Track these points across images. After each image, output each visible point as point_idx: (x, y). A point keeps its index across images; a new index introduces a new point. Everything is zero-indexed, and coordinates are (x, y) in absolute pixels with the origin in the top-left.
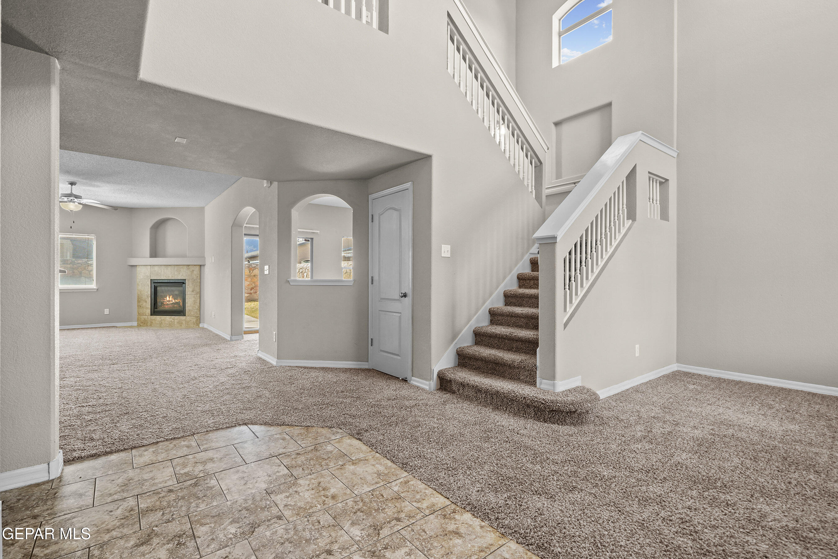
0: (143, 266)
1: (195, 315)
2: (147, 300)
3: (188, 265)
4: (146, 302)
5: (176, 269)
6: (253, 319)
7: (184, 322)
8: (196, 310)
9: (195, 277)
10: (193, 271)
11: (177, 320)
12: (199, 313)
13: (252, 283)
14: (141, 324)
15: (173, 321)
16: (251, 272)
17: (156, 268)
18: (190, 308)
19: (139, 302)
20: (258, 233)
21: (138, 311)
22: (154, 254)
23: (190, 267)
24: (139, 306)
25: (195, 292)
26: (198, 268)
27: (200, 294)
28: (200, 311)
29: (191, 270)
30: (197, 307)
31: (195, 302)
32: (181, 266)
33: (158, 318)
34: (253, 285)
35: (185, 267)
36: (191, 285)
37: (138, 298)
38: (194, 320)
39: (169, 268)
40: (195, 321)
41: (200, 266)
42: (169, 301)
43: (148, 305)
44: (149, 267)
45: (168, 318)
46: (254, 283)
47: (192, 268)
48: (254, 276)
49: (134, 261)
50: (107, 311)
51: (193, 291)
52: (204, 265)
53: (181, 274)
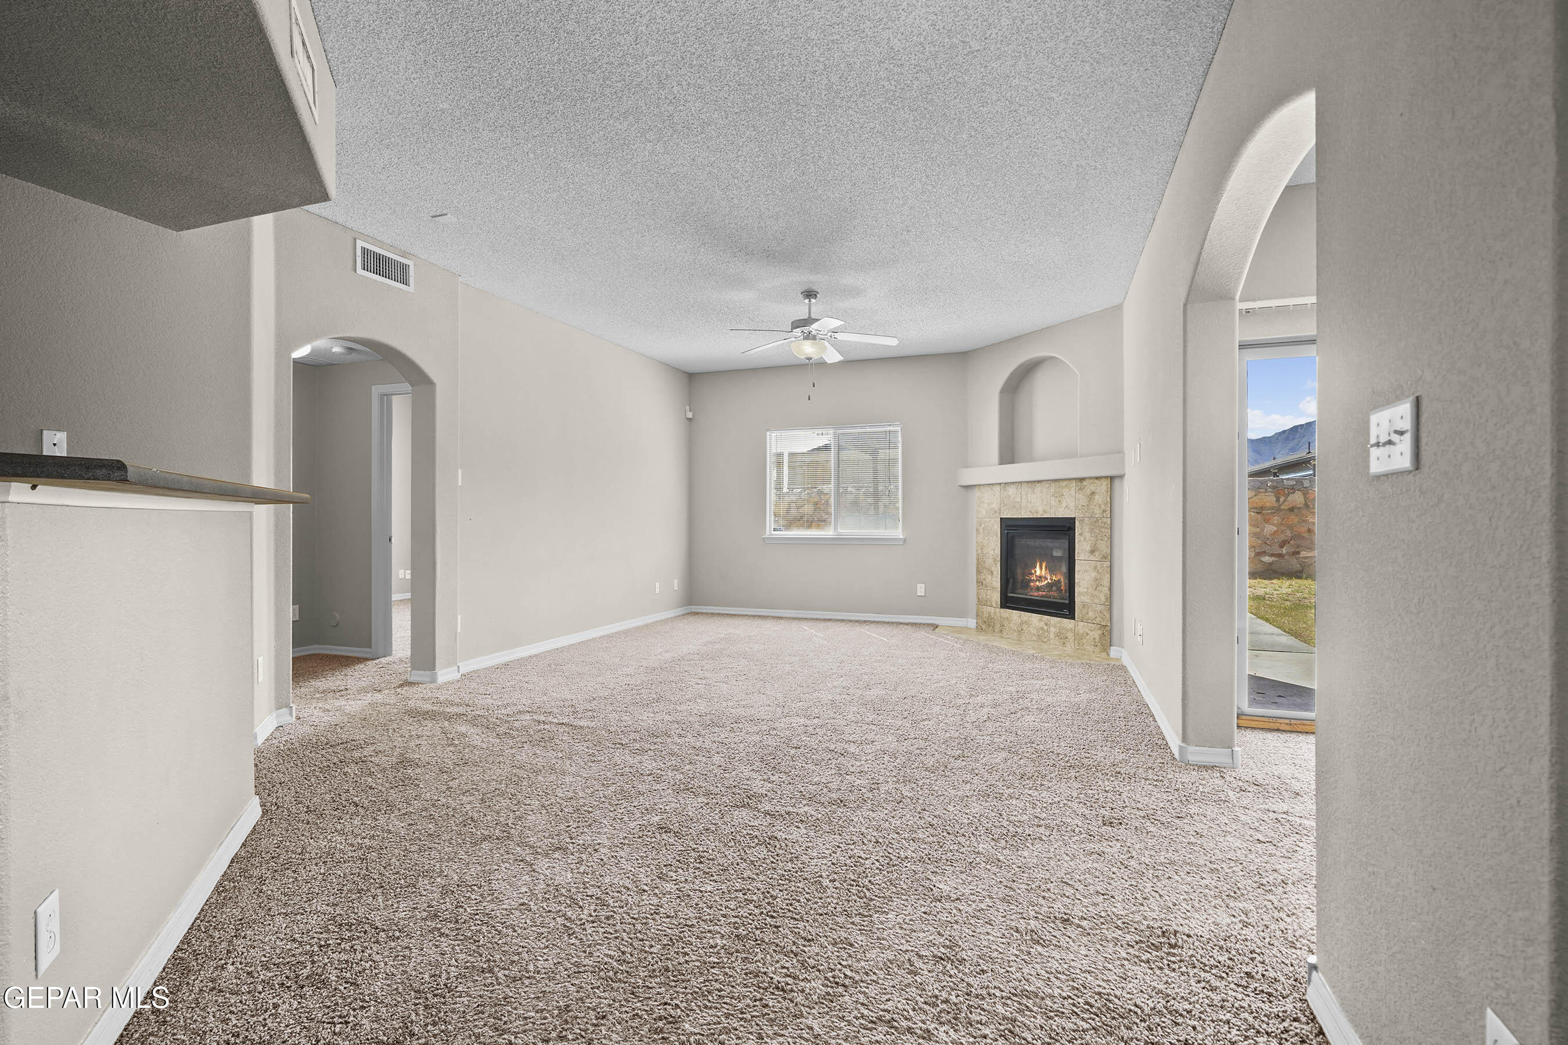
0: (986, 488)
1: (1098, 620)
2: (993, 569)
3: (1082, 480)
4: (992, 574)
5: (1052, 490)
6: (1286, 639)
7: (1070, 635)
8: (1099, 608)
9: (1098, 513)
10: (1093, 493)
11: (1055, 626)
12: (1108, 616)
13: (1283, 528)
14: (984, 627)
15: (1045, 628)
16: (1282, 499)
17: (1012, 490)
18: (1086, 599)
19: (979, 572)
20: (1311, 331)
21: (978, 594)
22: (1009, 455)
23: (1085, 483)
24: (980, 583)
25: (1097, 554)
26: (1104, 485)
27: (1109, 560)
28: (1110, 610)
29: (1088, 492)
30: (1103, 599)
31: (1097, 583)
32: (1064, 483)
33: (1015, 616)
34: (1289, 533)
35: (1073, 484)
36: (1088, 535)
37: (978, 564)
38: (1097, 634)
39: (1038, 488)
40: (1097, 637)
41: (1112, 478)
42: (1040, 578)
43: (995, 581)
44: (998, 488)
45: (1035, 619)
46: (1291, 527)
47: (1090, 487)
48: (1292, 510)
49: (970, 477)
50: (921, 589)
51: (1092, 552)
52: (1121, 477)
53: (1065, 504)
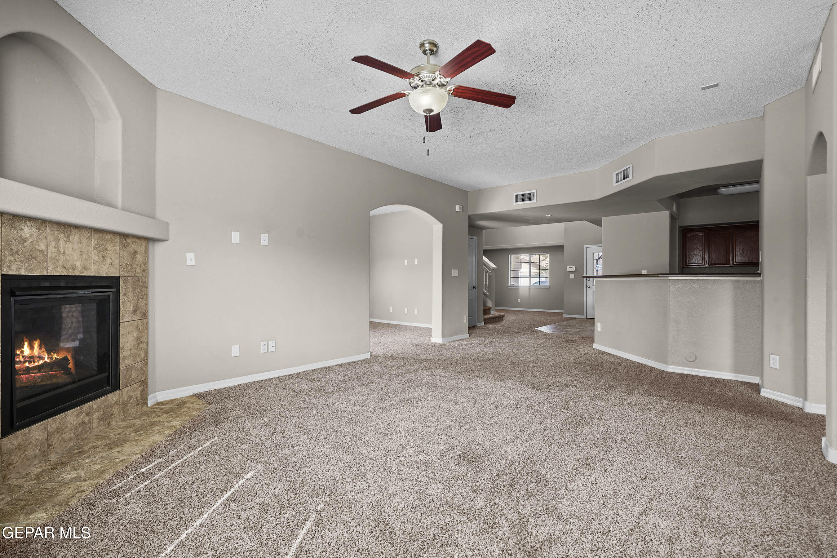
3: (125, 236)
5: (95, 242)
9: (139, 273)
10: (135, 252)
11: (98, 410)
18: (129, 362)
23: (129, 241)
25: (138, 312)
26: (142, 246)
29: (131, 250)
32: (109, 237)
35: (117, 238)
36: (131, 294)
39: (75, 235)
40: (139, 395)
41: (148, 240)
47: (131, 246)
51: (135, 312)
53: (109, 261)
